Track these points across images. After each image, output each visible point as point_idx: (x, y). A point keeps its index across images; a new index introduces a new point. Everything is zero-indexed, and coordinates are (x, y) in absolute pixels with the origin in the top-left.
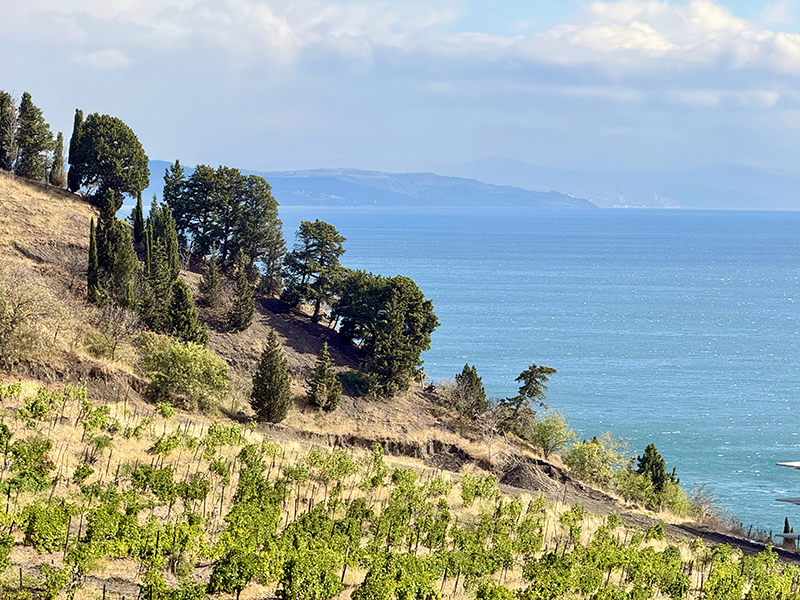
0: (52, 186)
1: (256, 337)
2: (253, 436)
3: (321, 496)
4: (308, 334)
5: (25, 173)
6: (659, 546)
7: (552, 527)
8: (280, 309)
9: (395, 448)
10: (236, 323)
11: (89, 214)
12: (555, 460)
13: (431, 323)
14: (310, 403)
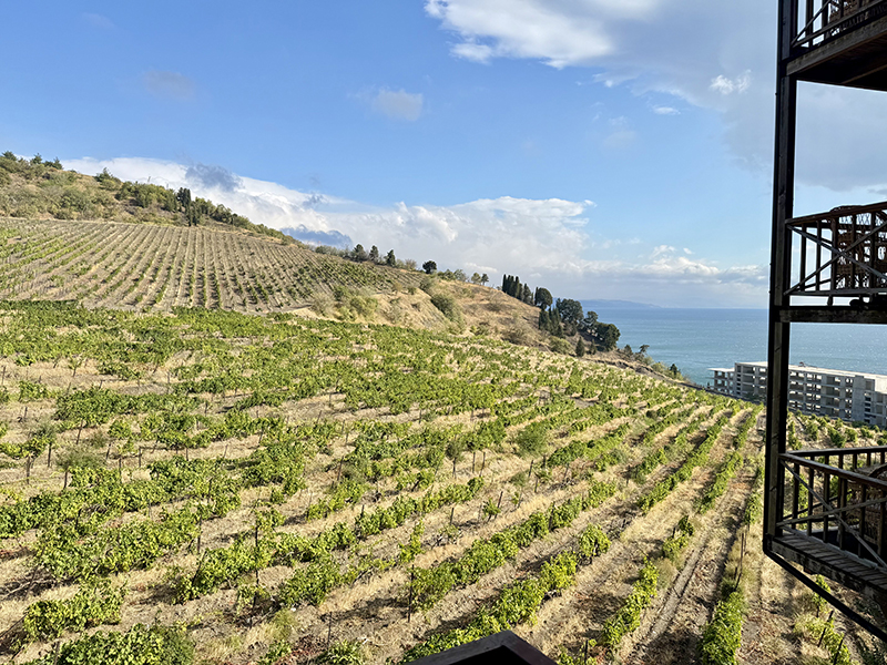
2: (576, 360)
5: (525, 301)
8: (583, 331)
9: (610, 363)
10: (572, 334)
11: (539, 310)
12: (649, 367)
14: (589, 353)
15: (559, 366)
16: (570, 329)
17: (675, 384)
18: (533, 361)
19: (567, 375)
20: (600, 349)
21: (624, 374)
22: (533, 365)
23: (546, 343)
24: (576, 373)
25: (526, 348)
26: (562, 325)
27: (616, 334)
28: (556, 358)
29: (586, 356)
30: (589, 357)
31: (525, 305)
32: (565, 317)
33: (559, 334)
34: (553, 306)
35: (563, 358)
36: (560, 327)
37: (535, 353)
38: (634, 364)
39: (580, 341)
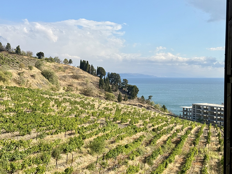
0: (95, 75)
1: (118, 92)
2: (118, 104)
3: (126, 110)
4: (124, 92)
5: (92, 74)
6: (165, 116)
7: (152, 114)
8: (121, 89)
9: (134, 105)
10: (116, 91)
11: (99, 78)
12: (153, 107)
13: (138, 91)
14: (124, 100)
15: (110, 107)
16: (115, 88)
17: (165, 115)
18: (96, 104)
19: (114, 112)
20: (130, 98)
21: (141, 111)
22: (96, 106)
23: (103, 95)
24: (118, 110)
25: (92, 98)
26: (111, 86)
27: (137, 91)
28: (107, 103)
29: (122, 102)
30: (124, 102)
31: (91, 76)
32: (112, 82)
33: (109, 90)
34: (106, 76)
35: (112, 103)
36: (109, 88)
37: (97, 101)
38: (146, 105)
39: (120, 94)
